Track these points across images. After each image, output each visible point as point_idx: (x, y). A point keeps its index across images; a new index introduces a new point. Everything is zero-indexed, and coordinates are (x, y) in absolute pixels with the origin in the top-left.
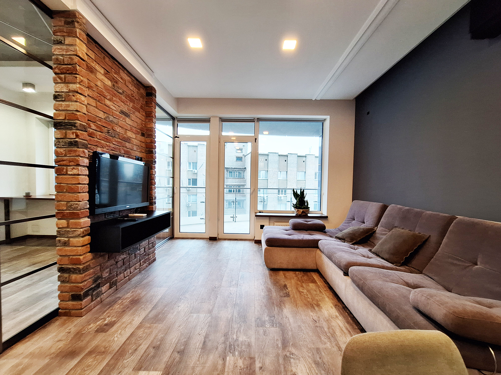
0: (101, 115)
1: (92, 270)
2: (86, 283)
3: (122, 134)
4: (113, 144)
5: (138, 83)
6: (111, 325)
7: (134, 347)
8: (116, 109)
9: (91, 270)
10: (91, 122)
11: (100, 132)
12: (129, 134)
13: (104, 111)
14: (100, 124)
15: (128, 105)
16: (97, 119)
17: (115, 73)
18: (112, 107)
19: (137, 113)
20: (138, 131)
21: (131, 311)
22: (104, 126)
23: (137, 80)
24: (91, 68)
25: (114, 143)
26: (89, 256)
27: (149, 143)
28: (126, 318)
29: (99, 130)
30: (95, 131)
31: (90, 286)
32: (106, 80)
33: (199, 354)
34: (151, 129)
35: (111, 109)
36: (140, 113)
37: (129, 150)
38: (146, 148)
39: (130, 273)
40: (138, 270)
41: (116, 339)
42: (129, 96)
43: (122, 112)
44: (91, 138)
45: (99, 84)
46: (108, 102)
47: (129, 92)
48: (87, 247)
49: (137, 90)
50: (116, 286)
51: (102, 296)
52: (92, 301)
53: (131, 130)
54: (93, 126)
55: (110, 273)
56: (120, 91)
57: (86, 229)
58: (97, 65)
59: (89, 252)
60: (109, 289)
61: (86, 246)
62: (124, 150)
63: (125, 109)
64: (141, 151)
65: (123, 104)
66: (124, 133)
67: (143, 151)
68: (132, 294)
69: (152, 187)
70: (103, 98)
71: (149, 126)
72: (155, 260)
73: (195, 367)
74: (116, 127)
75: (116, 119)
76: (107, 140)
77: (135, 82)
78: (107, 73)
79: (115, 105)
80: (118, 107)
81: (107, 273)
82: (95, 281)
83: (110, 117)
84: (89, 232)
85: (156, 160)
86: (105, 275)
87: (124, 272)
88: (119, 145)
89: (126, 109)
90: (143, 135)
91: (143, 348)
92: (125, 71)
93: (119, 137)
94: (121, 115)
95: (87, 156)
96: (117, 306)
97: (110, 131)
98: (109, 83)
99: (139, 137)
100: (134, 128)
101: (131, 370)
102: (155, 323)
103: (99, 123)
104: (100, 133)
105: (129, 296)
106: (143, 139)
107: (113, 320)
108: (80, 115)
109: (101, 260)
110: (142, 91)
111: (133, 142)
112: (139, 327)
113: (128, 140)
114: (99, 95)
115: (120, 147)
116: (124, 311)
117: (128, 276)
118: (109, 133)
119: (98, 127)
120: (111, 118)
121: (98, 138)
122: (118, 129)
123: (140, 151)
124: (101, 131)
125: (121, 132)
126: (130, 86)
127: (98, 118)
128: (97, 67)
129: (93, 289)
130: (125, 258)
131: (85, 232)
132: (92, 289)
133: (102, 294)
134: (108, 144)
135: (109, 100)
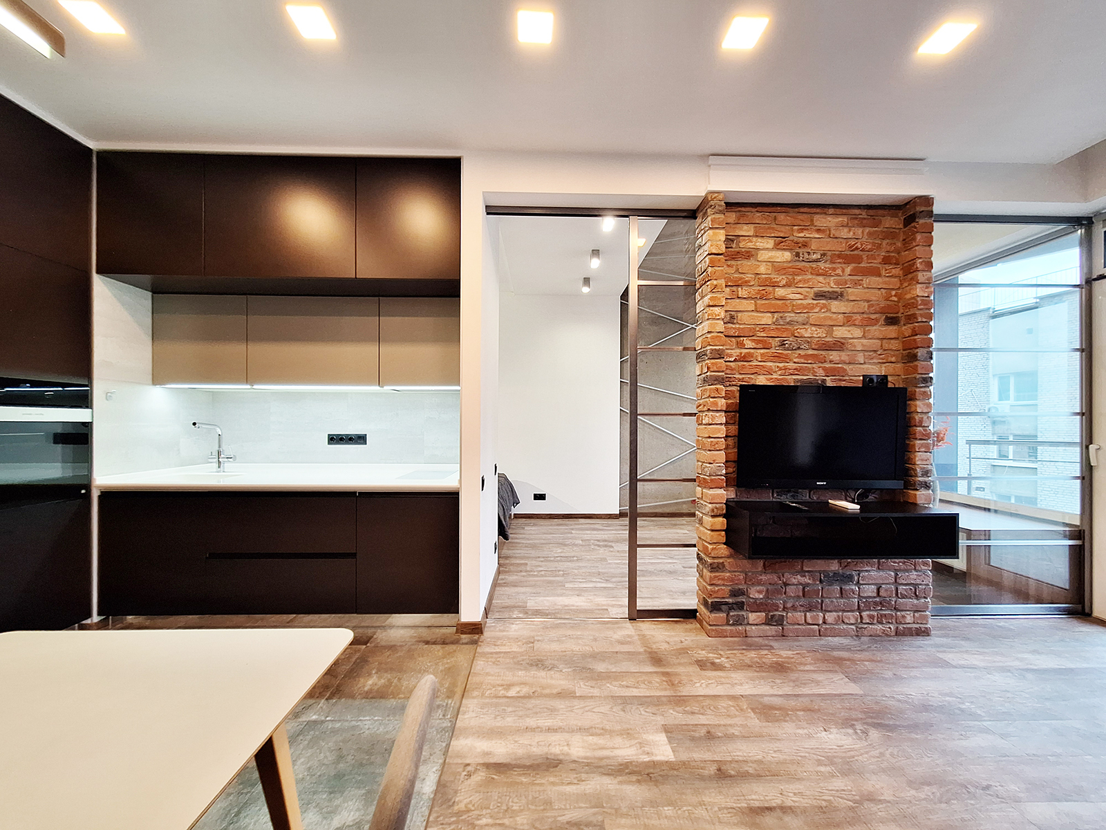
0: (767, 319)
1: (728, 574)
2: (717, 588)
3: (817, 339)
4: (795, 362)
5: (871, 212)
6: (716, 667)
7: (696, 709)
8: (801, 297)
9: (726, 573)
10: (745, 339)
11: (764, 348)
12: (840, 333)
13: (772, 311)
14: (765, 335)
15: (837, 275)
16: (758, 329)
17: (801, 231)
18: (792, 296)
19: (866, 281)
20: (873, 317)
21: (756, 674)
22: (773, 335)
23: (869, 207)
24: (747, 252)
25: (795, 360)
26: (723, 550)
27: (909, 336)
28: (737, 676)
29: (762, 347)
30: (752, 351)
31: (724, 598)
32: (780, 253)
33: (735, 805)
34: (913, 303)
35: (789, 302)
36: (879, 275)
37: (840, 366)
38: (904, 350)
39: (824, 622)
40: (853, 627)
41: (698, 685)
42: (839, 256)
43: (820, 295)
44: (745, 363)
45: (763, 269)
46: (780, 292)
47: (841, 247)
48: (720, 535)
49: (867, 230)
50: (783, 628)
51: (748, 628)
52: (728, 624)
53: (848, 321)
54: (749, 342)
55: (767, 597)
56: (814, 257)
57: (718, 506)
58: (759, 240)
59: (724, 544)
60: (763, 624)
61: (718, 533)
62: (825, 369)
63: (830, 285)
64: (884, 361)
65: (821, 279)
66: (824, 335)
67: (893, 359)
68: (792, 656)
69: (914, 445)
70: (771, 289)
71: (908, 296)
72: (924, 633)
73: (705, 805)
74: (801, 329)
75: (802, 315)
76: (778, 358)
77: (864, 214)
78: (780, 243)
79: (799, 290)
80: (809, 290)
81: (760, 592)
82: (734, 593)
83: (786, 317)
84: (724, 511)
85: (931, 375)
86: (756, 593)
87: (807, 611)
88: (809, 362)
89: (832, 285)
90: (891, 321)
91: (702, 720)
92: (831, 211)
93: (811, 346)
94: (815, 302)
95: (724, 395)
96: (752, 654)
97: (785, 342)
98: (787, 255)
99: (879, 330)
100: (858, 317)
101: (663, 723)
102: (755, 713)
103: (762, 334)
104: (762, 351)
105: (785, 656)
106: (892, 331)
107: (726, 665)
108: (712, 338)
109: (746, 564)
110: (890, 222)
111: (855, 346)
112: (733, 698)
113: (839, 345)
114: (761, 288)
115: (814, 366)
116: (749, 666)
117: (818, 625)
118: (785, 344)
119: (758, 342)
120: (790, 316)
121: (760, 360)
122: (807, 332)
123: (880, 361)
124: (766, 347)
125: (815, 336)
126: (844, 233)
127: (760, 326)
128: (757, 244)
129: (731, 607)
130: (808, 585)
131: (715, 510)
132: (726, 603)
133: (748, 624)
134: (781, 365)
135: (787, 285)
